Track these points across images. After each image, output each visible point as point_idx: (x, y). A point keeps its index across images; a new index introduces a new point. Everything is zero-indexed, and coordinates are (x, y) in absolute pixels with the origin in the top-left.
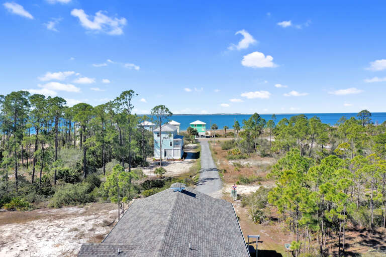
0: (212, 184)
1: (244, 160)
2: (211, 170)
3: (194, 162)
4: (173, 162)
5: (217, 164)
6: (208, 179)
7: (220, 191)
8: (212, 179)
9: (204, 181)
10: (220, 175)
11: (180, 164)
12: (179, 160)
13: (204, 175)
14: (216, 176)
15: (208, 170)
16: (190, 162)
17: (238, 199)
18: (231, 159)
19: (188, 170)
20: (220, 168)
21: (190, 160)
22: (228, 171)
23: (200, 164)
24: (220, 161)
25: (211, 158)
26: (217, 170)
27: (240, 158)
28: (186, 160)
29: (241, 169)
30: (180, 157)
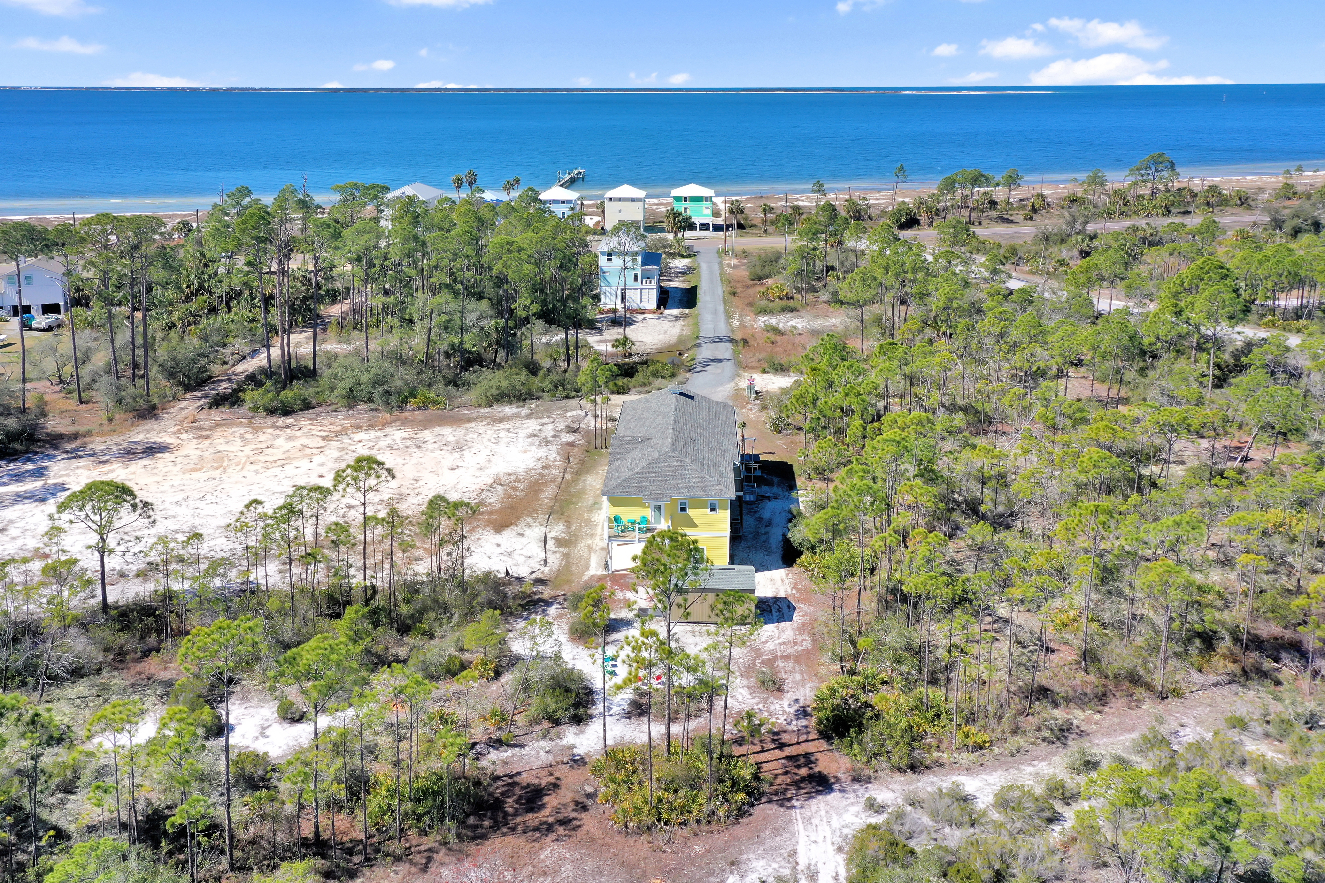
0: (719, 371)
1: (790, 315)
2: (719, 340)
3: (685, 317)
4: (640, 317)
5: (730, 324)
6: (712, 360)
7: (730, 386)
8: (720, 361)
9: (705, 365)
10: (734, 352)
11: (656, 322)
12: (652, 312)
13: (705, 352)
14: (727, 355)
15: (712, 341)
16: (677, 318)
17: (757, 399)
18: (764, 311)
19: (673, 340)
20: (738, 336)
21: (675, 312)
22: (751, 342)
23: (697, 325)
24: (740, 316)
25: (721, 308)
26: (732, 341)
27: (783, 310)
28: (668, 312)
29: (779, 338)
30: (653, 305)
